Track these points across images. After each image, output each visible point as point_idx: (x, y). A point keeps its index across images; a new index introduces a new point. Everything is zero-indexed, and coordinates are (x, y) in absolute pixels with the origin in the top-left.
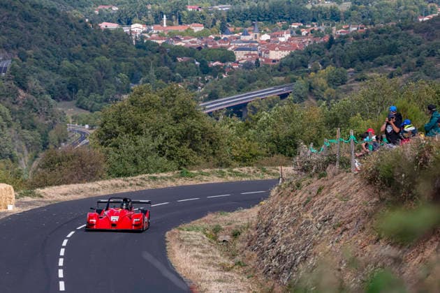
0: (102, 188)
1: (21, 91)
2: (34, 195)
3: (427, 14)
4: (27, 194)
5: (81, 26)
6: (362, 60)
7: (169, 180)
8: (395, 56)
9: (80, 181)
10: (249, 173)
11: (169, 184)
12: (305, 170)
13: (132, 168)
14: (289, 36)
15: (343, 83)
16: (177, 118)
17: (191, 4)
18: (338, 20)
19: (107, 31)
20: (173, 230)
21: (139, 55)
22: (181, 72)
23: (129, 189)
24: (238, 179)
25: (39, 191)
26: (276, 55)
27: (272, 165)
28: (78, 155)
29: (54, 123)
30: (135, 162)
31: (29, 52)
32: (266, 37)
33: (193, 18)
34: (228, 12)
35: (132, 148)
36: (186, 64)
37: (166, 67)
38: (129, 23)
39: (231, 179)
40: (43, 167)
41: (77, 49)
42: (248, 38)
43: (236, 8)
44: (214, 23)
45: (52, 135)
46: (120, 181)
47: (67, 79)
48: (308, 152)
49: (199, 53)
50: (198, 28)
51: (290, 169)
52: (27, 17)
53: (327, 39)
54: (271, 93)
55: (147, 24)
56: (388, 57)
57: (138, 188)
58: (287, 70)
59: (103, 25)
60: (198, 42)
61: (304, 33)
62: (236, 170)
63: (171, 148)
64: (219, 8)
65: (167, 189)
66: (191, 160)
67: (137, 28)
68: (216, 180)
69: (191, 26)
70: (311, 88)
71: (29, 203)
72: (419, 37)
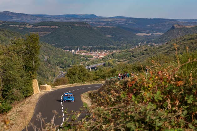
0: (67, 86)
1: (49, 64)
2: (55, 87)
3: (132, 48)
4: (53, 87)
5: (61, 51)
6: (119, 57)
7: (80, 84)
8: (126, 57)
9: (63, 85)
10: (96, 83)
11: (81, 85)
12: (107, 83)
13: (73, 82)
14: (104, 53)
15: (115, 62)
16: (82, 71)
17: (84, 46)
18: (114, 49)
19: (67, 52)
20: (82, 94)
21: (73, 57)
22: (82, 60)
23: (73, 86)
24: (94, 84)
25: (56, 87)
26: (102, 56)
27: (101, 81)
28: (63, 79)
29: (56, 71)
30: (74, 80)
31: (51, 56)
32: (100, 53)
33: (84, 49)
34: (91, 48)
35: (73, 78)
36: (83, 58)
37: (79, 59)
38: (71, 50)
39: (93, 84)
40: (56, 82)
41: (60, 56)
42: (96, 53)
43: (93, 47)
44: (89, 50)
45: (56, 73)
46: (71, 84)
47: (59, 62)
48: (107, 79)
49: (86, 56)
50: (85, 51)
51: (104, 82)
52: (50, 49)
53: (112, 53)
54: (101, 64)
55: (75, 50)
56: (124, 57)
57: (75, 86)
58: (104, 60)
59: (66, 50)
60: (86, 54)
61: (107, 52)
62: (94, 82)
63: (81, 78)
64: (90, 47)
65: (80, 86)
66: (85, 80)
67: (73, 51)
68: (90, 84)
69: (84, 51)
70: (109, 63)
71: (54, 89)
72: (130, 53)
